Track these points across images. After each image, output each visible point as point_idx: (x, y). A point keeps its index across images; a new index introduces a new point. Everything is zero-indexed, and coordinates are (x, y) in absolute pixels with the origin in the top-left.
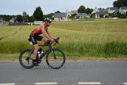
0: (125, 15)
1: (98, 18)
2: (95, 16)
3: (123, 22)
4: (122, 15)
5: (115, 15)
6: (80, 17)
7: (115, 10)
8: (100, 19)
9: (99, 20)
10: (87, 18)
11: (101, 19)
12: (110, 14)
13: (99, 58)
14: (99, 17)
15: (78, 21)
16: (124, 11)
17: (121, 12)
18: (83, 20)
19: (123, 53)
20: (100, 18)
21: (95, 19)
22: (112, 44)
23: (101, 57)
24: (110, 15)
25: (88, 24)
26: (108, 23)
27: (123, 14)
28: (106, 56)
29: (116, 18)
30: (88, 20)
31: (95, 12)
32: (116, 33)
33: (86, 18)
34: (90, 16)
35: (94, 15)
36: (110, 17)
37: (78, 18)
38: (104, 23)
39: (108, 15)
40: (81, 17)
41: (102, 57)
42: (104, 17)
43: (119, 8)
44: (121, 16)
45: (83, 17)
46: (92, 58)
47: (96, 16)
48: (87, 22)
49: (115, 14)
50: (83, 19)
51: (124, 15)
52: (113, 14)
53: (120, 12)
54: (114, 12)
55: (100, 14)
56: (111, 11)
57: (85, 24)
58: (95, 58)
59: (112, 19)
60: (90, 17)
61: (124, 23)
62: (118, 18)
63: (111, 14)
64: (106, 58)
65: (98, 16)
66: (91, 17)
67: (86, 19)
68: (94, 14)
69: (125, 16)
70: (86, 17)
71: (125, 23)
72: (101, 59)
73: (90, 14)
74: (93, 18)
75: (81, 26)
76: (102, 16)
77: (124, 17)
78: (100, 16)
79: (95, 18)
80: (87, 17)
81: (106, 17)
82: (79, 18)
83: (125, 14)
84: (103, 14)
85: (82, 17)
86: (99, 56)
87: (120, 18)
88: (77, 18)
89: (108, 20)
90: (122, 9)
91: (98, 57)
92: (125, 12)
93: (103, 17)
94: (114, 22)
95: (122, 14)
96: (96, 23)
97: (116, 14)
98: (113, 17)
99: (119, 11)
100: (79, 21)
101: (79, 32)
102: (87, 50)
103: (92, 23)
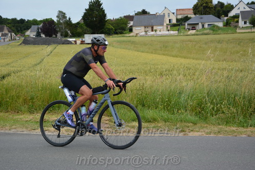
2: (238, 22)
6: (198, 24)
8: (250, 30)
10: (217, 27)
13: (245, 130)
14: (248, 25)
15: (193, 35)
18: (206, 32)
20: (251, 28)
21: (238, 31)
23: (251, 126)
25: (219, 42)
30: (220, 32)
31: (238, 12)
33: (215, 28)
34: (223, 21)
35: (236, 20)
37: (194, 28)
40: (200, 24)
45: (206, 26)
46: (228, 128)
47: (241, 23)
48: (217, 37)
50: (207, 29)
55: (250, 18)
57: (212, 41)
58: (234, 129)
60: (224, 26)
65: (245, 23)
66: (227, 24)
67: (214, 30)
68: (236, 17)
70: (214, 26)
72: (252, 132)
73: (226, 18)
74: (232, 27)
75: (200, 47)
78: (250, 23)
79: (236, 27)
80: (216, 24)
82: (197, 27)
85: (203, 26)
86: (245, 125)
88: (190, 27)
91: (243, 127)
96: (239, 39)
100: (197, 35)
101: (195, 62)
102: (215, 108)
103: (229, 40)
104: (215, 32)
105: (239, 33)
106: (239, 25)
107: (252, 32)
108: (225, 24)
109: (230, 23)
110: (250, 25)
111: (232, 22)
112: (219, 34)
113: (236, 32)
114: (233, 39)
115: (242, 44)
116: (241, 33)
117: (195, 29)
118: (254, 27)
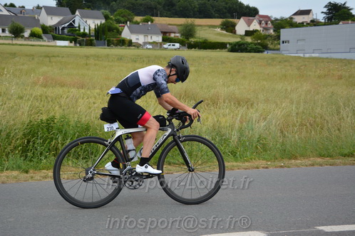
0: (92, 36)
1: (6, 38)
3: (87, 57)
4: (84, 35)
5: (63, 33)
7: (61, 18)
9: (9, 44)
11: (15, 42)
12: (47, 27)
16: (88, 22)
17: (79, 27)
19: (79, 155)
22: (49, 125)
24: (46, 30)
26: (41, 56)
27: (87, 31)
28: (24, 167)
29: (66, 43)
32: (61, 90)
36: (45, 38)
38: (27, 55)
39: (38, 30)
41: (13, 169)
42: (27, 34)
43: (73, 13)
44: (81, 38)
49: (63, 28)
51: (89, 35)
52: (55, 28)
53: (76, 25)
54: (60, 23)
56: (49, 17)
59: (52, 43)
61: (88, 62)
62: (71, 42)
63: (50, 27)
64: (27, 172)
69: (91, 40)
71: (91, 61)
76: (17, 32)
77: (90, 44)
81: (33, 35)
83: (93, 33)
84: (22, 26)
87: (78, 45)
89: (41, 46)
90: (82, 17)
92: (93, 27)
93: (23, 37)
94: (58, 56)
95: (82, 31)
97: (66, 31)
98: (55, 38)
99: (74, 21)
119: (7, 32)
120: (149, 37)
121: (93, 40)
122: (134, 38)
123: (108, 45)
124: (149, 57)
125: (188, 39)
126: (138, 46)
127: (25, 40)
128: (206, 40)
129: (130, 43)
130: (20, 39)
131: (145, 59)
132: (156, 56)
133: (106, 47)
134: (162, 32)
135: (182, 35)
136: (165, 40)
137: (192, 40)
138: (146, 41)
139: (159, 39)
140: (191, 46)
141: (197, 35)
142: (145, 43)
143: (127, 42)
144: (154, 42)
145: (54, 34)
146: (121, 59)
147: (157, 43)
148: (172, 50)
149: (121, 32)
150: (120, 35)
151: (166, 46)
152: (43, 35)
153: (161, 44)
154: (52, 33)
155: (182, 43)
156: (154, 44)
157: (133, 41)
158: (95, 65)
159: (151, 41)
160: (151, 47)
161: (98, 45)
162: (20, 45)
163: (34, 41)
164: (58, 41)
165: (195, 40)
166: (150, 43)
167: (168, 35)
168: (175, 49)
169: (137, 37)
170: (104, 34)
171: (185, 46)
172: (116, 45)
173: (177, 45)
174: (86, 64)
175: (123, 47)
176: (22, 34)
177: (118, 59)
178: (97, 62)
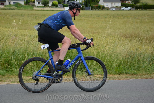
0: (83, 4)
1: (40, 7)
2: (34, 2)
5: (68, 3)
6: (6, 1)
9: (42, 10)
10: (20, 4)
14: (41, 5)
15: (2, 9)
18: (11, 7)
20: (43, 7)
21: (35, 8)
25: (22, 15)
27: (81, 2)
30: (22, 8)
32: (68, 34)
33: (18, 5)
34: (24, 1)
36: (59, 6)
39: (56, 2)
40: (7, 1)
42: (50, 5)
45: (12, 3)
46: (27, 78)
47: (36, 3)
50: (13, 6)
55: (42, 1)
57: (16, 15)
59: (63, 9)
60: (25, 4)
61: (81, 18)
65: (39, 3)
67: (17, 7)
70: (18, 4)
74: (30, 5)
75: (8, 18)
76: (45, 4)
78: (42, 4)
79: (33, 5)
80: (19, 2)
81: (54, 5)
82: (5, 3)
83: (84, 3)
85: (9, 3)
96: (36, 14)
98: (64, 6)
100: (5, 9)
102: (19, 63)
103: (28, 14)
104: (18, 8)
105: (36, 10)
106: (35, 5)
107: (44, 10)
108: (26, 3)
109: (29, 3)
110: (42, 5)
111: (30, 2)
112: (21, 10)
113: (33, 10)
114: (31, 14)
115: (37, 18)
116: (37, 10)
117: (3, 5)
118: (45, 6)
119: (41, 4)
120: (114, 4)
121: (84, 6)
122: (105, 5)
123: (92, 9)
124: (114, 15)
125: (135, 4)
126: (107, 9)
127: (49, 8)
128: (146, 4)
129: (103, 8)
130: (47, 7)
131: (111, 16)
132: (117, 15)
133: (90, 10)
134: (121, 1)
135: (132, 2)
136: (123, 5)
137: (138, 4)
138: (112, 6)
139: (119, 4)
140: (137, 8)
141: (141, 1)
142: (111, 7)
143: (102, 7)
144: (116, 6)
145: (64, 4)
146: (98, 16)
147: (118, 7)
148: (126, 10)
149: (99, 2)
150: (98, 3)
151: (123, 8)
152: (58, 5)
153: (120, 7)
154: (63, 4)
155: (132, 6)
156: (116, 7)
157: (105, 6)
158: (85, 20)
159: (115, 6)
160: (115, 9)
161: (86, 9)
162: (47, 10)
163: (54, 8)
164: (65, 8)
165: (140, 4)
166: (114, 7)
167: (124, 2)
168: (128, 10)
169: (107, 4)
170: (89, 3)
171: (134, 8)
172: (96, 9)
173: (130, 8)
174: (80, 20)
175: (100, 10)
176: (48, 5)
177: (97, 17)
178: (86, 18)
